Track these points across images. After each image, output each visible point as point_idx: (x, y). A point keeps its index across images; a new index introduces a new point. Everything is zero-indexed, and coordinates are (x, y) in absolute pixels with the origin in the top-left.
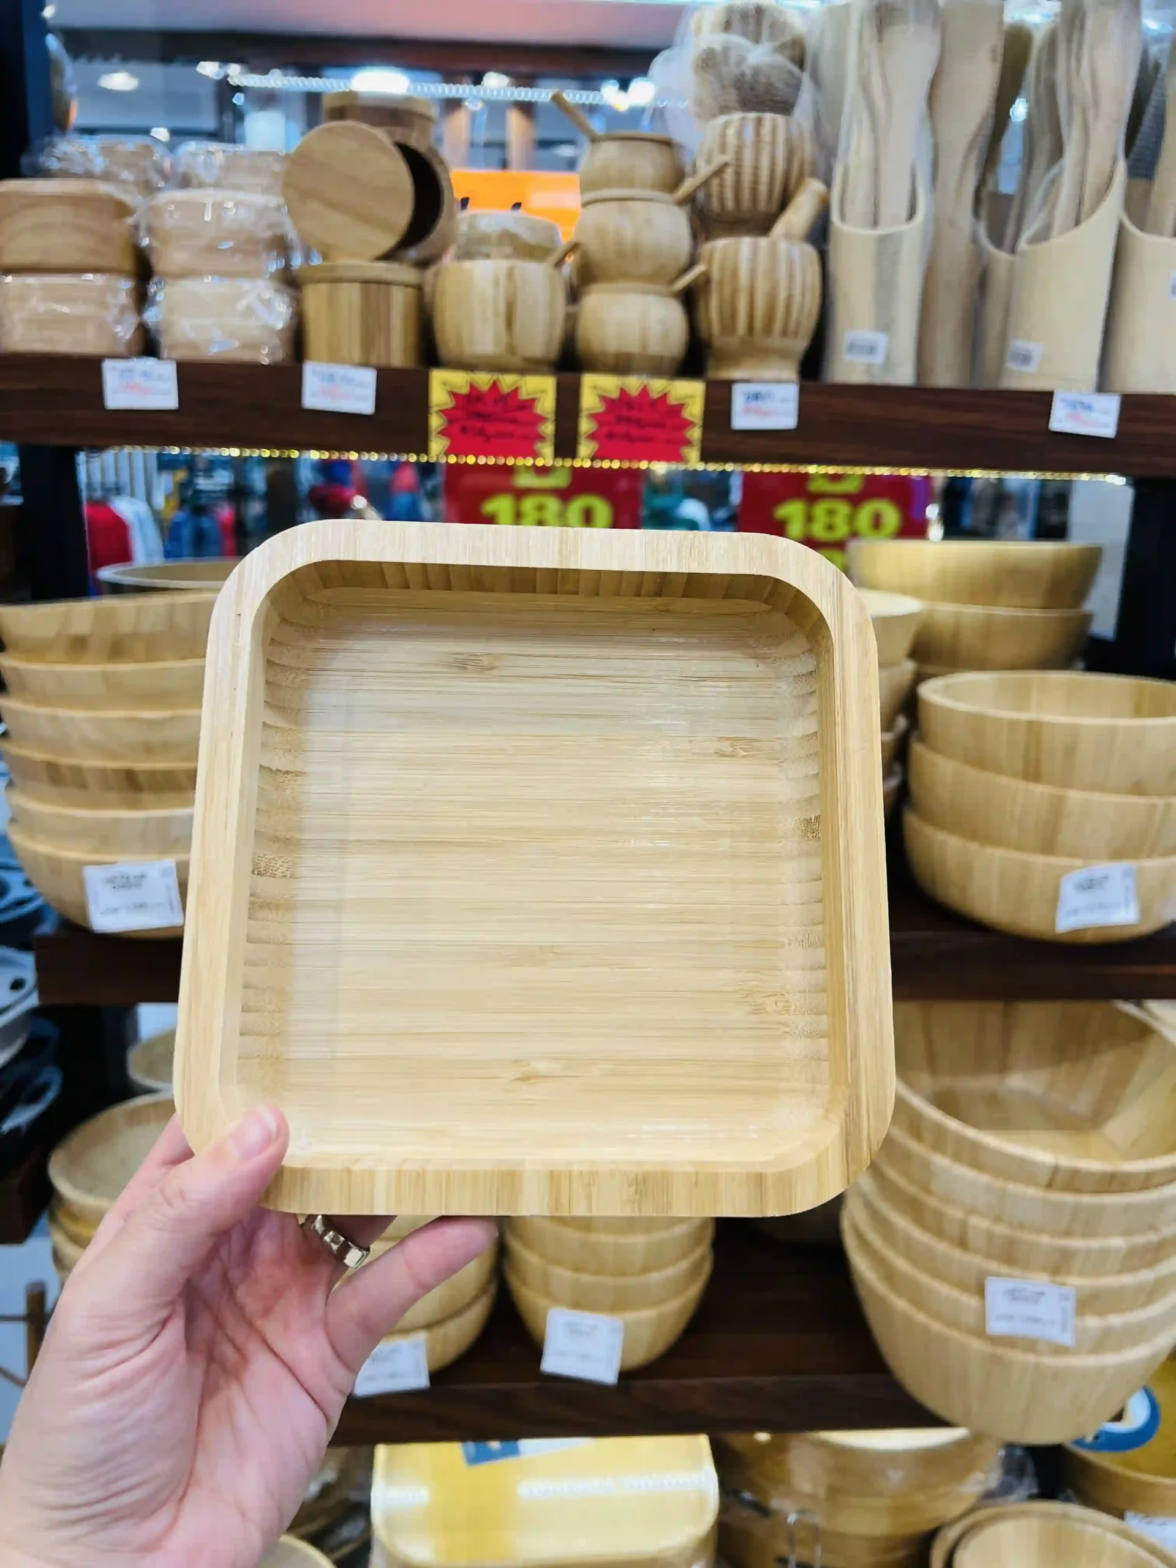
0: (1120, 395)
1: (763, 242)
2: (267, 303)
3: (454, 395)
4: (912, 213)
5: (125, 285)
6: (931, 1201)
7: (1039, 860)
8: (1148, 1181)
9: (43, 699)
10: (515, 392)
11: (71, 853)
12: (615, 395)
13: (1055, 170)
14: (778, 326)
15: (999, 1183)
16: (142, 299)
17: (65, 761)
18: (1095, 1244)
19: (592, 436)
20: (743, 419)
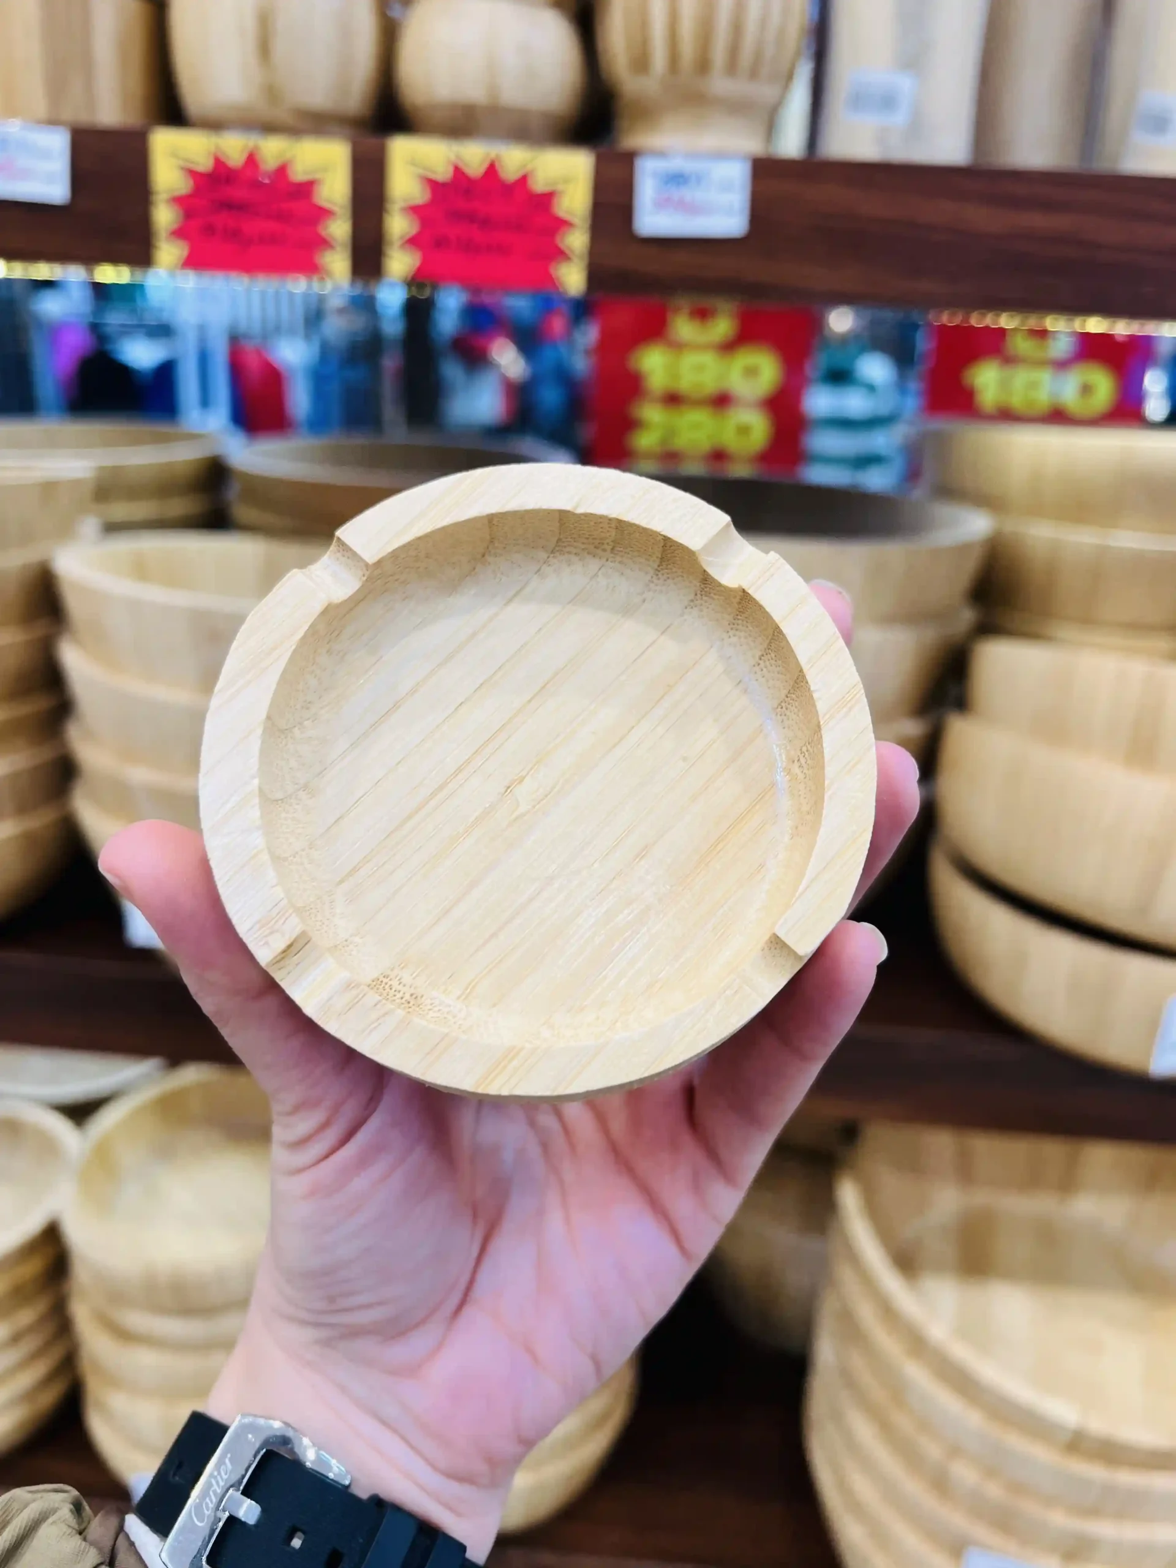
3: (193, 174)
6: (903, 1421)
10: (283, 170)
12: (443, 173)
15: (995, 1429)
19: (410, 242)
20: (653, 216)
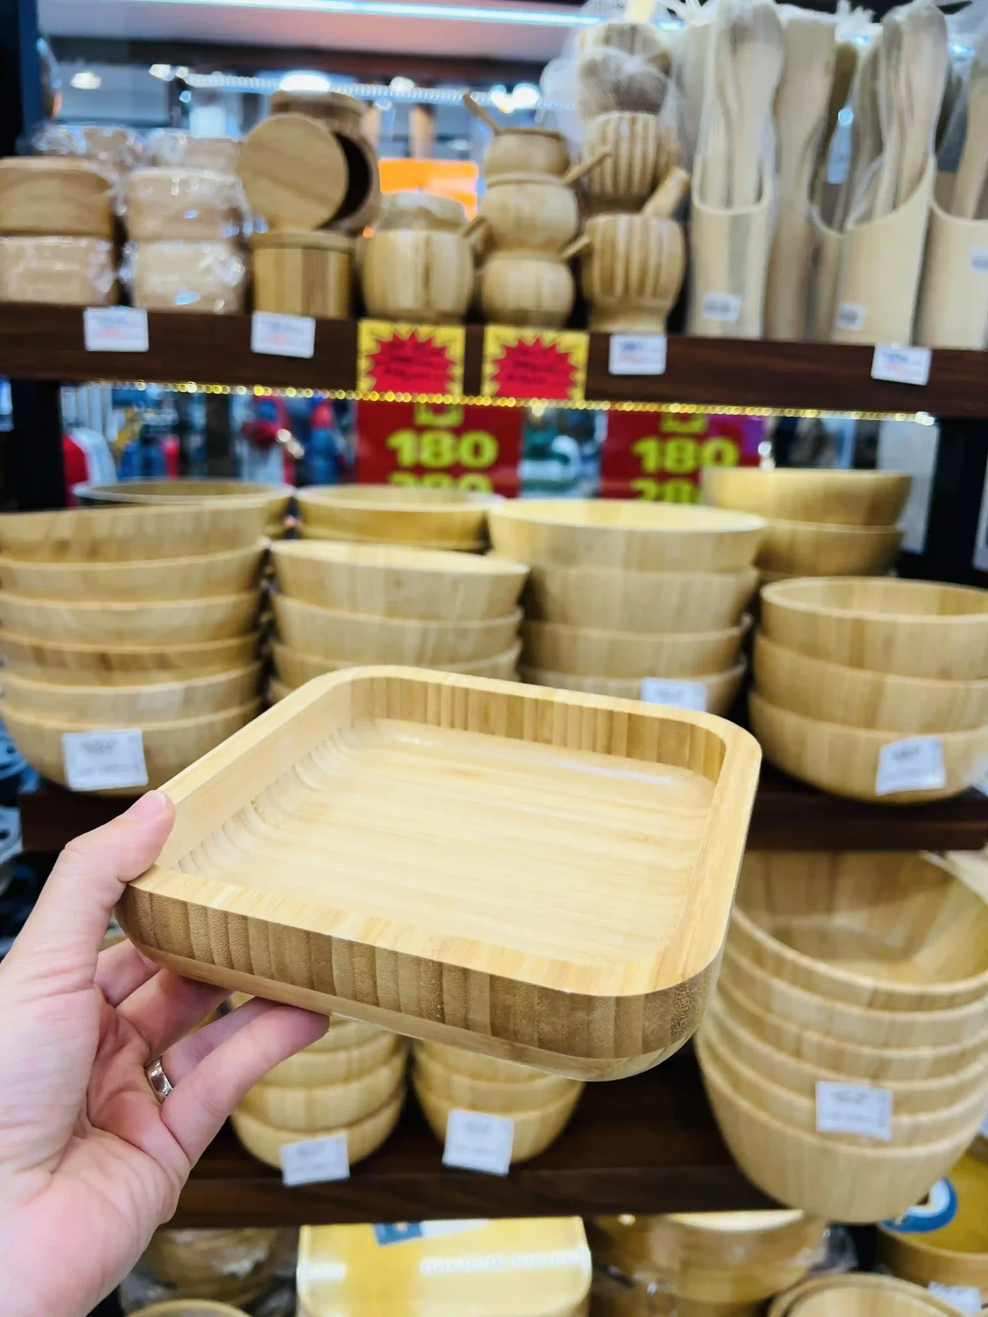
0: (930, 350)
1: (637, 219)
2: (223, 263)
3: (381, 343)
4: (759, 196)
5: (104, 247)
6: (772, 1019)
7: (863, 734)
8: (952, 1001)
9: (30, 593)
10: (429, 341)
11: (52, 722)
12: (513, 343)
13: (875, 165)
14: (649, 289)
15: (828, 1004)
16: (118, 259)
17: (49, 645)
18: (906, 1054)
19: (495, 378)
20: (619, 364)
